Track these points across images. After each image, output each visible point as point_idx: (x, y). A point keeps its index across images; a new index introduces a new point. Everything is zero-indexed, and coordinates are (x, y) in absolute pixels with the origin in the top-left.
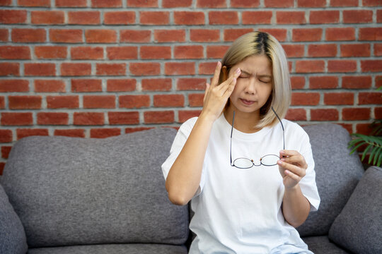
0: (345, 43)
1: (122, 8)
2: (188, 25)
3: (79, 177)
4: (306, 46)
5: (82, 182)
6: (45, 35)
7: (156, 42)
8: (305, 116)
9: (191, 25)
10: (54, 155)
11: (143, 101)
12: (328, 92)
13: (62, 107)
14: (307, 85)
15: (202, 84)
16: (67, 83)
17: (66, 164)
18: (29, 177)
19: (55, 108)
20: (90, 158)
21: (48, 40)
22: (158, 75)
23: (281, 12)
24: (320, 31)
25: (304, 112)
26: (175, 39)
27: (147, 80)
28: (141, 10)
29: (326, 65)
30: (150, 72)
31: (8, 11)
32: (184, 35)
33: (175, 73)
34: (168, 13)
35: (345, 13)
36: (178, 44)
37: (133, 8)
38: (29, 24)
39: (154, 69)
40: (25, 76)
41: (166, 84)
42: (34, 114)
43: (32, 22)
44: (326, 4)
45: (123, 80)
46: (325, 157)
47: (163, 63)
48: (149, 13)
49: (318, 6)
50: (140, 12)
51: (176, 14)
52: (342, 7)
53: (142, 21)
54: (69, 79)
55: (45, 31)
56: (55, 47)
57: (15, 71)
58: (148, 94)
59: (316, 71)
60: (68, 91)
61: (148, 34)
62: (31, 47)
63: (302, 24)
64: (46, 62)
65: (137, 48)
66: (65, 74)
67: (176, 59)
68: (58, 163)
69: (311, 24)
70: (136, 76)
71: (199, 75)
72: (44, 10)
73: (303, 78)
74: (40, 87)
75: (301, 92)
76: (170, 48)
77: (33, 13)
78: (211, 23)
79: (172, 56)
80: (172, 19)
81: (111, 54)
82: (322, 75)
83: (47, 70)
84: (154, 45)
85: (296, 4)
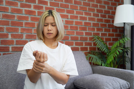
0: (80, 26)
1: (3, 5)
2: (30, 15)
4: (69, 26)
7: (17, 20)
9: (31, 15)
11: (11, 42)
12: (76, 41)
14: (70, 39)
15: (35, 37)
22: (18, 33)
23: (61, 14)
24: (73, 22)
26: (25, 20)
27: (13, 34)
28: (11, 7)
29: (75, 32)
30: (15, 31)
32: (28, 18)
33: (25, 32)
34: (22, 10)
35: (80, 16)
36: (26, 22)
37: (8, 6)
39: (16, 30)
41: (21, 36)
44: (74, 13)
45: (3, 34)
47: (20, 28)
48: (15, 8)
49: (72, 14)
50: (11, 8)
51: (25, 10)
53: (11, 11)
58: (13, 40)
59: (72, 34)
61: (14, 16)
63: (68, 19)
65: (9, 21)
67: (25, 27)
69: (70, 19)
70: (8, 32)
71: (34, 33)
73: (69, 36)
76: (23, 22)
78: (38, 15)
79: (24, 26)
80: (24, 12)
82: (74, 36)
84: (16, 21)
85: (66, 12)
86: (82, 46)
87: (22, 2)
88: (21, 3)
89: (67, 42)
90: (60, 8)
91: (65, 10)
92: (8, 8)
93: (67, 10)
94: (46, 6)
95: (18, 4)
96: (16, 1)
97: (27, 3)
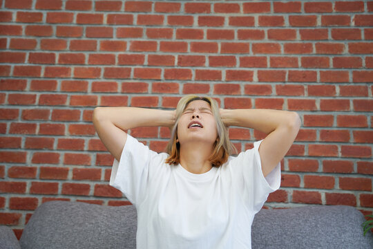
0: (357, 130)
1: (147, 93)
3: (90, 239)
4: (318, 131)
5: (92, 244)
6: (80, 115)
8: (320, 200)
10: (70, 217)
12: (343, 176)
13: (85, 179)
14: (321, 169)
16: (93, 156)
17: (80, 225)
18: (44, 235)
19: (79, 180)
20: (102, 222)
21: (81, 119)
23: (292, 100)
24: (331, 117)
25: (319, 195)
28: (163, 95)
29: (340, 149)
31: (53, 95)
35: (355, 102)
37: (157, 93)
38: (67, 106)
40: (57, 150)
42: (60, 184)
43: (71, 104)
44: (336, 93)
46: (335, 235)
48: (170, 98)
49: (328, 95)
50: (163, 98)
52: (352, 97)
53: (163, 105)
54: (95, 154)
55: (80, 112)
56: (86, 125)
57: (49, 144)
59: (329, 155)
60: (93, 164)
62: (67, 125)
63: (313, 111)
64: (77, 138)
66: (92, 149)
68: (72, 224)
69: (322, 111)
72: (82, 94)
73: (317, 161)
74: (69, 160)
75: (314, 174)
77: (72, 97)
81: (135, 132)
82: (336, 159)
83: (77, 145)
85: (306, 93)
87: (189, 82)
88: (185, 85)
89: (312, 176)
90: (287, 84)
91: (306, 87)
92: (158, 97)
93: (309, 86)
94: (249, 83)
95: (178, 87)
96: (174, 82)
97: (200, 82)
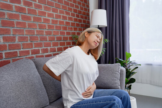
0: (63, 26)
4: (55, 26)
9: (21, 13)
11: (4, 47)
12: (60, 42)
14: (56, 39)
15: (27, 39)
22: (10, 35)
23: (48, 13)
24: (57, 21)
25: (55, 49)
26: (16, 18)
27: (5, 37)
30: (7, 33)
32: (19, 17)
33: (17, 34)
34: (12, 5)
35: (62, 16)
36: (17, 21)
41: (13, 39)
47: (12, 29)
49: (57, 13)
58: (6, 44)
61: (4, 14)
63: (53, 18)
67: (17, 28)
69: (55, 18)
71: (26, 35)
73: (55, 37)
75: (54, 42)
76: (14, 22)
78: (28, 13)
79: (15, 26)
80: (14, 9)
82: (59, 36)
84: (7, 20)
85: (51, 10)
86: (64, 46)
90: (47, 6)
91: (51, 8)
94: (35, 3)
